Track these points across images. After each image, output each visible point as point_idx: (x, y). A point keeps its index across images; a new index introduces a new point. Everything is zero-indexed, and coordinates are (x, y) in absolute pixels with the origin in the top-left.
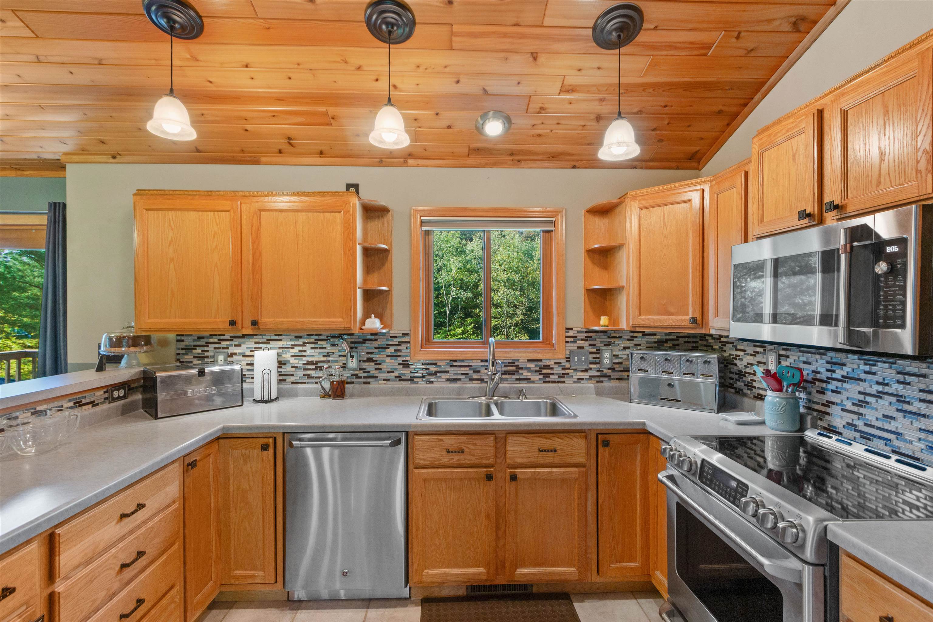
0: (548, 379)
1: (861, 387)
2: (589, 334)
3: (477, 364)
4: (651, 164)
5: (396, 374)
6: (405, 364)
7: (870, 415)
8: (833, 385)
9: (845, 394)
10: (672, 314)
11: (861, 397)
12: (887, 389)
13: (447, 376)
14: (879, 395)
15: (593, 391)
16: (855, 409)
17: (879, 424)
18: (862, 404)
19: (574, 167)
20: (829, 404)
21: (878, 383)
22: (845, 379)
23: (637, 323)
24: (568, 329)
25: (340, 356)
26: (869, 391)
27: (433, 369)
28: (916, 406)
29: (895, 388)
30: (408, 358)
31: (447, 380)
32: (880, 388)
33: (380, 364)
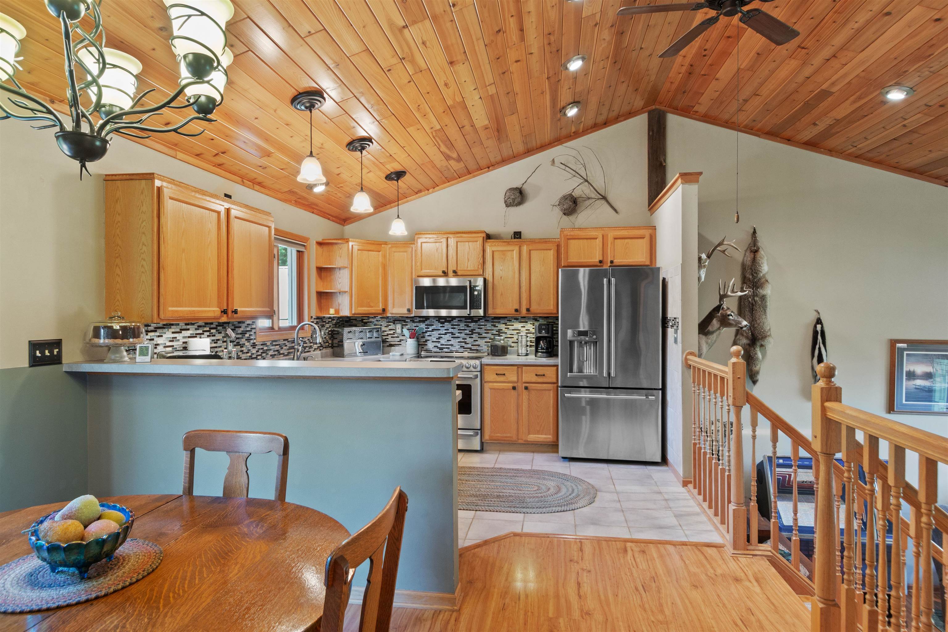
0: (306, 351)
1: (439, 332)
2: (318, 320)
3: (282, 342)
4: (334, 219)
5: (249, 354)
6: (254, 346)
7: (443, 341)
8: (428, 334)
9: (433, 336)
10: (372, 307)
11: (439, 336)
12: (448, 331)
13: (271, 353)
14: (446, 334)
15: (320, 355)
16: (437, 340)
17: (446, 344)
18: (439, 338)
19: (313, 213)
20: (426, 341)
21: (445, 330)
22: (433, 330)
23: (357, 312)
24: (312, 317)
25: (224, 342)
26: (442, 333)
27: (265, 348)
28: (457, 335)
29: (451, 330)
30: (255, 341)
31: (271, 355)
32: (446, 331)
33: (242, 347)
